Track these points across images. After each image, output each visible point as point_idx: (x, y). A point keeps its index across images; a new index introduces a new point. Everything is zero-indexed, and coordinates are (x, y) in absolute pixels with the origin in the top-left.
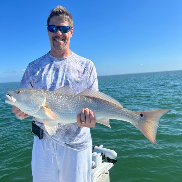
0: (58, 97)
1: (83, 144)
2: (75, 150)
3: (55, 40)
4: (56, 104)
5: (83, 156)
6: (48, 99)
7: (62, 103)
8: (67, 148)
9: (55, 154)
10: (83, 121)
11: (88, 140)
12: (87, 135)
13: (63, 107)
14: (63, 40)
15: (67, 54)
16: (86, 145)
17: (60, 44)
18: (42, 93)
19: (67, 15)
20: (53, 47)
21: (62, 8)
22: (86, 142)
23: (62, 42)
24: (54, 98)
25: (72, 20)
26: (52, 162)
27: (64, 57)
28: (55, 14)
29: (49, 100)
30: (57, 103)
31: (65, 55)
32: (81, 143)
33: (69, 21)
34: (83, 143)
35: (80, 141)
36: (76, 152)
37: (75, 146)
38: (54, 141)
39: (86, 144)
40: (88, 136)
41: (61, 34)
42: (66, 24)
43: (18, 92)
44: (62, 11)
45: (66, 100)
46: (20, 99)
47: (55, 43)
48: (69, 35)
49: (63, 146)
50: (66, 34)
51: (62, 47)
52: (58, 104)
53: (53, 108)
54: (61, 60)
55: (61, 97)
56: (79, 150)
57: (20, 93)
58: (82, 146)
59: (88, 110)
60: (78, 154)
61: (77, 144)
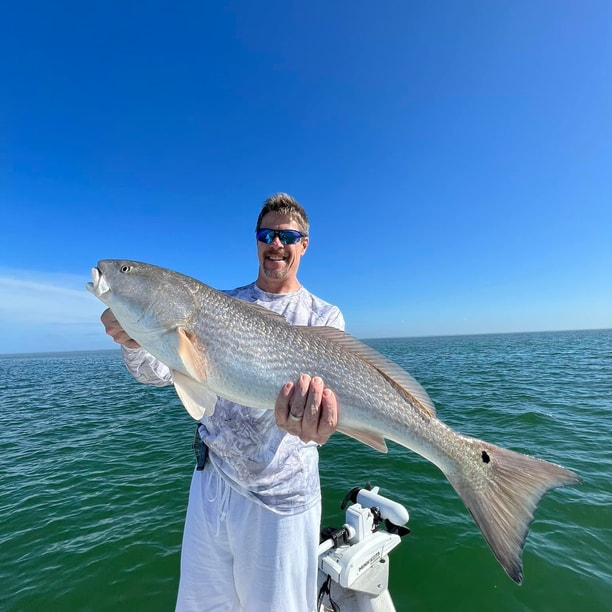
0: (234, 316)
1: (292, 498)
2: (273, 510)
3: (269, 258)
4: (220, 335)
5: (293, 529)
6: (202, 311)
7: (239, 336)
8: (255, 505)
9: (224, 514)
10: (295, 416)
11: (309, 489)
12: (306, 475)
13: (240, 349)
14: (284, 259)
15: (288, 288)
16: (301, 502)
17: (277, 266)
18: (194, 289)
19: (297, 210)
20: (263, 271)
21: (287, 196)
22: (302, 494)
23: (283, 263)
24: (223, 314)
25: (306, 221)
26: (217, 535)
27: (282, 293)
28: (272, 208)
29: (206, 316)
30: (223, 333)
31: (284, 289)
32: (289, 495)
33: (300, 222)
34: (294, 494)
35: (285, 490)
36: (276, 518)
37: (273, 501)
38: (227, 483)
39: (302, 499)
40: (308, 479)
41: (280, 245)
42: (293, 226)
43: (125, 269)
44: (287, 201)
45: (257, 333)
46: (120, 290)
47: (269, 264)
48: (298, 249)
49: (245, 498)
50: (292, 246)
51: (280, 271)
52: (227, 338)
53: (208, 344)
54: (272, 298)
55: (245, 319)
56: (282, 513)
57: (128, 274)
58: (292, 502)
59: (319, 384)
60: (282, 523)
61: (278, 497)
